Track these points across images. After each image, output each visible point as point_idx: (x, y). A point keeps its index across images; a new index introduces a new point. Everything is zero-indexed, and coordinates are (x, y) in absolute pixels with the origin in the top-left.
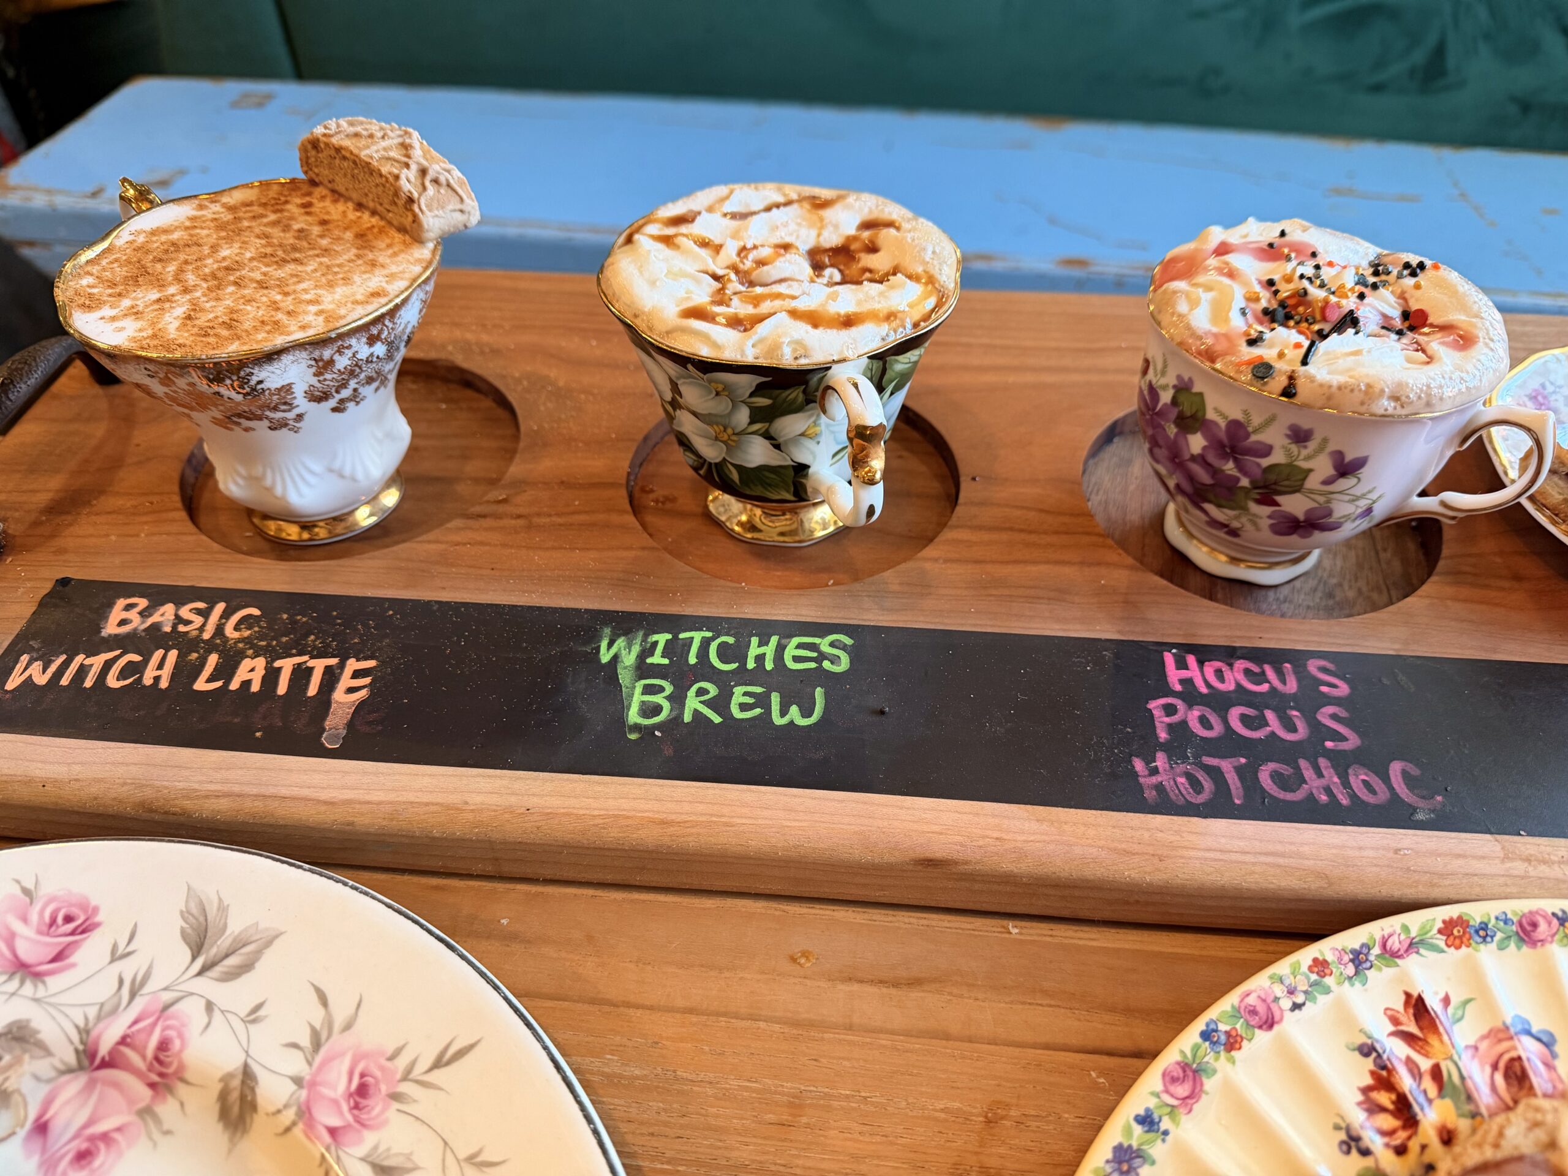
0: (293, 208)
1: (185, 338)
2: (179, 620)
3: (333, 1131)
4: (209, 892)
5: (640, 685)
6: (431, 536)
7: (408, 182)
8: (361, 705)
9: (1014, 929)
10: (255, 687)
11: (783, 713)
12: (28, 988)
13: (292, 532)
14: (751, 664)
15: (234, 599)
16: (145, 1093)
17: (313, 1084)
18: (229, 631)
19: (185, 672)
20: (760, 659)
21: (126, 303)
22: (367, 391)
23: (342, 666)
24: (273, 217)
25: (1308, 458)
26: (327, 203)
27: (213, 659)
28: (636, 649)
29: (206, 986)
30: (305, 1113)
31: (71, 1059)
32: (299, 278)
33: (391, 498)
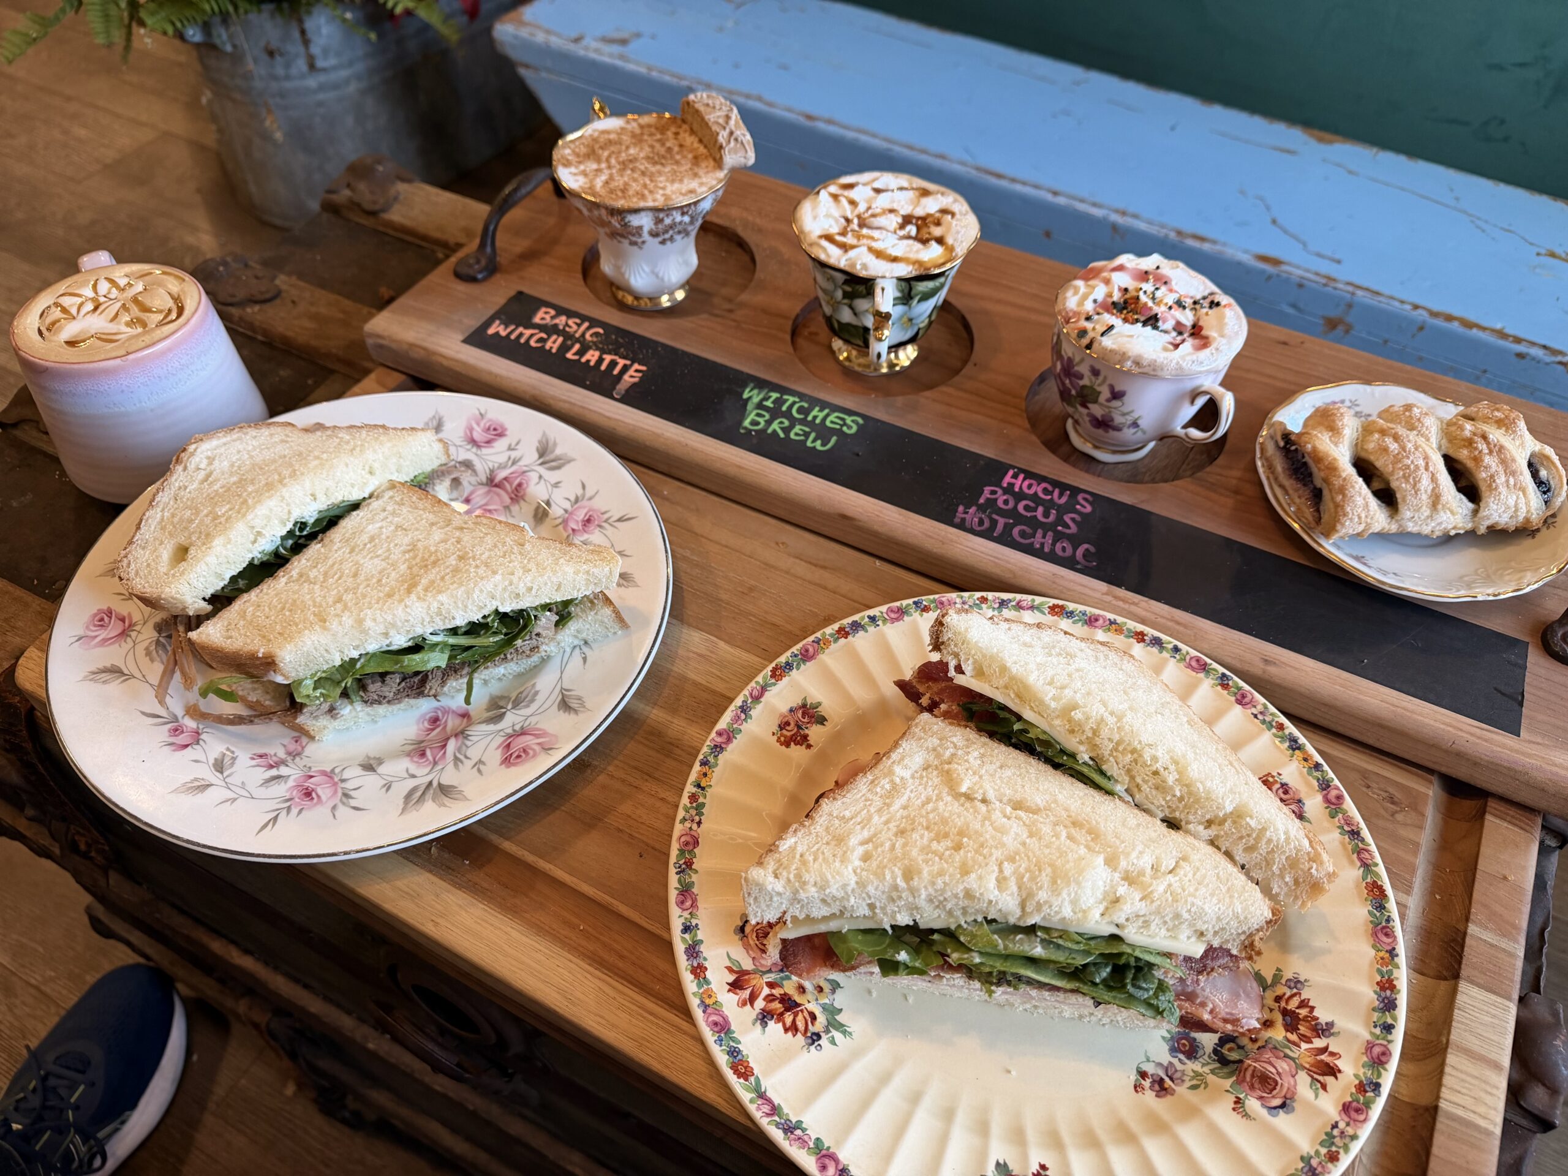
0: (670, 134)
1: (603, 192)
2: (567, 325)
3: (573, 530)
4: (552, 436)
5: (755, 412)
6: (690, 319)
7: (723, 136)
8: (634, 385)
9: (878, 563)
10: (592, 363)
11: (814, 441)
12: (474, 450)
13: (629, 300)
14: (810, 418)
15: (594, 322)
16: (508, 501)
17: (571, 513)
18: (588, 336)
19: (564, 348)
20: (815, 417)
21: (582, 167)
22: (678, 237)
23: (631, 365)
24: (658, 136)
25: (1099, 385)
26: (687, 135)
27: (577, 346)
28: (761, 396)
29: (541, 470)
30: (565, 522)
31: (484, 480)
32: (660, 173)
33: (680, 295)
